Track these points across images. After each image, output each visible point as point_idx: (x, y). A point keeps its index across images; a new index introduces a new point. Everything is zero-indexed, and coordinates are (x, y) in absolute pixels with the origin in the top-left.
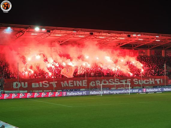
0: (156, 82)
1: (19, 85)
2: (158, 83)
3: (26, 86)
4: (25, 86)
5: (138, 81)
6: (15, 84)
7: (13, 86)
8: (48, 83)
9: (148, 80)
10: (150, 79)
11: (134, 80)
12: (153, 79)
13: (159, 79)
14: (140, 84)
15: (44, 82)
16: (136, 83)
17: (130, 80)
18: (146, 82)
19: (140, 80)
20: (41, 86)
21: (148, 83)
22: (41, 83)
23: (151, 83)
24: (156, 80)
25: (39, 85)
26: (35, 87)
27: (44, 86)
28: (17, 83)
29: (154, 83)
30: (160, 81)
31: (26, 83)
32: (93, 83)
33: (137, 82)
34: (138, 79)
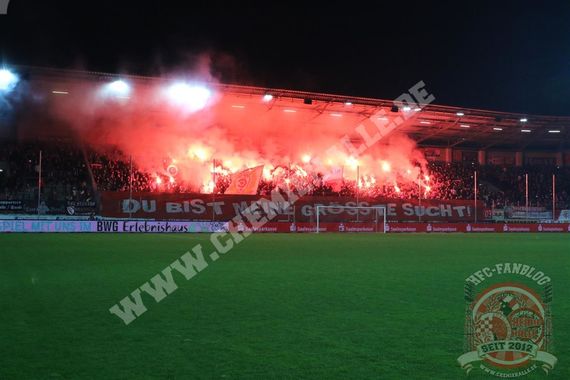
0: (455, 212)
1: (136, 207)
2: (461, 214)
3: (153, 209)
4: (149, 208)
5: (413, 208)
6: (127, 202)
7: (122, 206)
8: (204, 205)
9: (436, 208)
10: (442, 206)
11: (404, 206)
12: (449, 206)
13: (464, 207)
14: (418, 214)
15: (193, 202)
16: (409, 212)
17: (394, 205)
18: (433, 211)
19: (416, 207)
20: (187, 210)
21: (436, 214)
22: (186, 203)
23: (443, 215)
24: (454, 208)
25: (183, 207)
26: (173, 211)
27: (194, 211)
28: (133, 201)
29: (450, 215)
30: (465, 211)
31: (153, 202)
32: (307, 209)
33: (411, 210)
34: (414, 205)
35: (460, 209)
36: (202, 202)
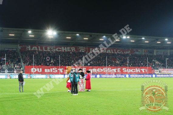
1: (36, 70)
2: (143, 72)
3: (41, 71)
6: (32, 69)
7: (31, 70)
8: (57, 70)
9: (135, 70)
10: (137, 69)
11: (123, 69)
12: (139, 69)
13: (144, 69)
14: (128, 72)
15: (53, 69)
16: (125, 71)
17: (120, 69)
18: (133, 71)
19: (127, 69)
20: (51, 71)
22: (51, 69)
23: (137, 72)
24: (141, 70)
26: (47, 72)
27: (54, 71)
28: (35, 69)
29: (139, 72)
30: (145, 70)
31: (41, 69)
35: (143, 70)
36: (56, 69)
